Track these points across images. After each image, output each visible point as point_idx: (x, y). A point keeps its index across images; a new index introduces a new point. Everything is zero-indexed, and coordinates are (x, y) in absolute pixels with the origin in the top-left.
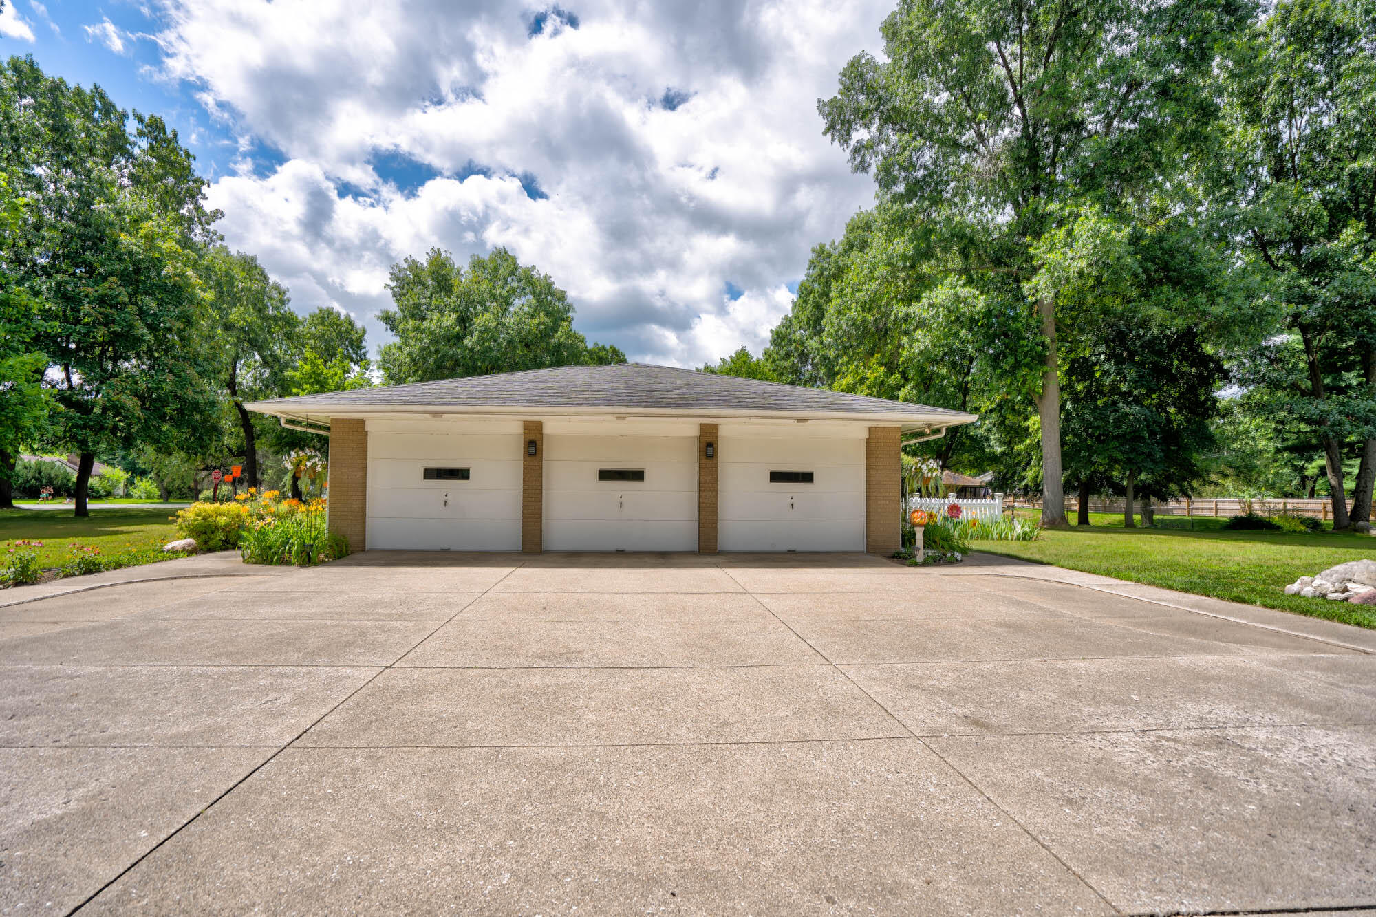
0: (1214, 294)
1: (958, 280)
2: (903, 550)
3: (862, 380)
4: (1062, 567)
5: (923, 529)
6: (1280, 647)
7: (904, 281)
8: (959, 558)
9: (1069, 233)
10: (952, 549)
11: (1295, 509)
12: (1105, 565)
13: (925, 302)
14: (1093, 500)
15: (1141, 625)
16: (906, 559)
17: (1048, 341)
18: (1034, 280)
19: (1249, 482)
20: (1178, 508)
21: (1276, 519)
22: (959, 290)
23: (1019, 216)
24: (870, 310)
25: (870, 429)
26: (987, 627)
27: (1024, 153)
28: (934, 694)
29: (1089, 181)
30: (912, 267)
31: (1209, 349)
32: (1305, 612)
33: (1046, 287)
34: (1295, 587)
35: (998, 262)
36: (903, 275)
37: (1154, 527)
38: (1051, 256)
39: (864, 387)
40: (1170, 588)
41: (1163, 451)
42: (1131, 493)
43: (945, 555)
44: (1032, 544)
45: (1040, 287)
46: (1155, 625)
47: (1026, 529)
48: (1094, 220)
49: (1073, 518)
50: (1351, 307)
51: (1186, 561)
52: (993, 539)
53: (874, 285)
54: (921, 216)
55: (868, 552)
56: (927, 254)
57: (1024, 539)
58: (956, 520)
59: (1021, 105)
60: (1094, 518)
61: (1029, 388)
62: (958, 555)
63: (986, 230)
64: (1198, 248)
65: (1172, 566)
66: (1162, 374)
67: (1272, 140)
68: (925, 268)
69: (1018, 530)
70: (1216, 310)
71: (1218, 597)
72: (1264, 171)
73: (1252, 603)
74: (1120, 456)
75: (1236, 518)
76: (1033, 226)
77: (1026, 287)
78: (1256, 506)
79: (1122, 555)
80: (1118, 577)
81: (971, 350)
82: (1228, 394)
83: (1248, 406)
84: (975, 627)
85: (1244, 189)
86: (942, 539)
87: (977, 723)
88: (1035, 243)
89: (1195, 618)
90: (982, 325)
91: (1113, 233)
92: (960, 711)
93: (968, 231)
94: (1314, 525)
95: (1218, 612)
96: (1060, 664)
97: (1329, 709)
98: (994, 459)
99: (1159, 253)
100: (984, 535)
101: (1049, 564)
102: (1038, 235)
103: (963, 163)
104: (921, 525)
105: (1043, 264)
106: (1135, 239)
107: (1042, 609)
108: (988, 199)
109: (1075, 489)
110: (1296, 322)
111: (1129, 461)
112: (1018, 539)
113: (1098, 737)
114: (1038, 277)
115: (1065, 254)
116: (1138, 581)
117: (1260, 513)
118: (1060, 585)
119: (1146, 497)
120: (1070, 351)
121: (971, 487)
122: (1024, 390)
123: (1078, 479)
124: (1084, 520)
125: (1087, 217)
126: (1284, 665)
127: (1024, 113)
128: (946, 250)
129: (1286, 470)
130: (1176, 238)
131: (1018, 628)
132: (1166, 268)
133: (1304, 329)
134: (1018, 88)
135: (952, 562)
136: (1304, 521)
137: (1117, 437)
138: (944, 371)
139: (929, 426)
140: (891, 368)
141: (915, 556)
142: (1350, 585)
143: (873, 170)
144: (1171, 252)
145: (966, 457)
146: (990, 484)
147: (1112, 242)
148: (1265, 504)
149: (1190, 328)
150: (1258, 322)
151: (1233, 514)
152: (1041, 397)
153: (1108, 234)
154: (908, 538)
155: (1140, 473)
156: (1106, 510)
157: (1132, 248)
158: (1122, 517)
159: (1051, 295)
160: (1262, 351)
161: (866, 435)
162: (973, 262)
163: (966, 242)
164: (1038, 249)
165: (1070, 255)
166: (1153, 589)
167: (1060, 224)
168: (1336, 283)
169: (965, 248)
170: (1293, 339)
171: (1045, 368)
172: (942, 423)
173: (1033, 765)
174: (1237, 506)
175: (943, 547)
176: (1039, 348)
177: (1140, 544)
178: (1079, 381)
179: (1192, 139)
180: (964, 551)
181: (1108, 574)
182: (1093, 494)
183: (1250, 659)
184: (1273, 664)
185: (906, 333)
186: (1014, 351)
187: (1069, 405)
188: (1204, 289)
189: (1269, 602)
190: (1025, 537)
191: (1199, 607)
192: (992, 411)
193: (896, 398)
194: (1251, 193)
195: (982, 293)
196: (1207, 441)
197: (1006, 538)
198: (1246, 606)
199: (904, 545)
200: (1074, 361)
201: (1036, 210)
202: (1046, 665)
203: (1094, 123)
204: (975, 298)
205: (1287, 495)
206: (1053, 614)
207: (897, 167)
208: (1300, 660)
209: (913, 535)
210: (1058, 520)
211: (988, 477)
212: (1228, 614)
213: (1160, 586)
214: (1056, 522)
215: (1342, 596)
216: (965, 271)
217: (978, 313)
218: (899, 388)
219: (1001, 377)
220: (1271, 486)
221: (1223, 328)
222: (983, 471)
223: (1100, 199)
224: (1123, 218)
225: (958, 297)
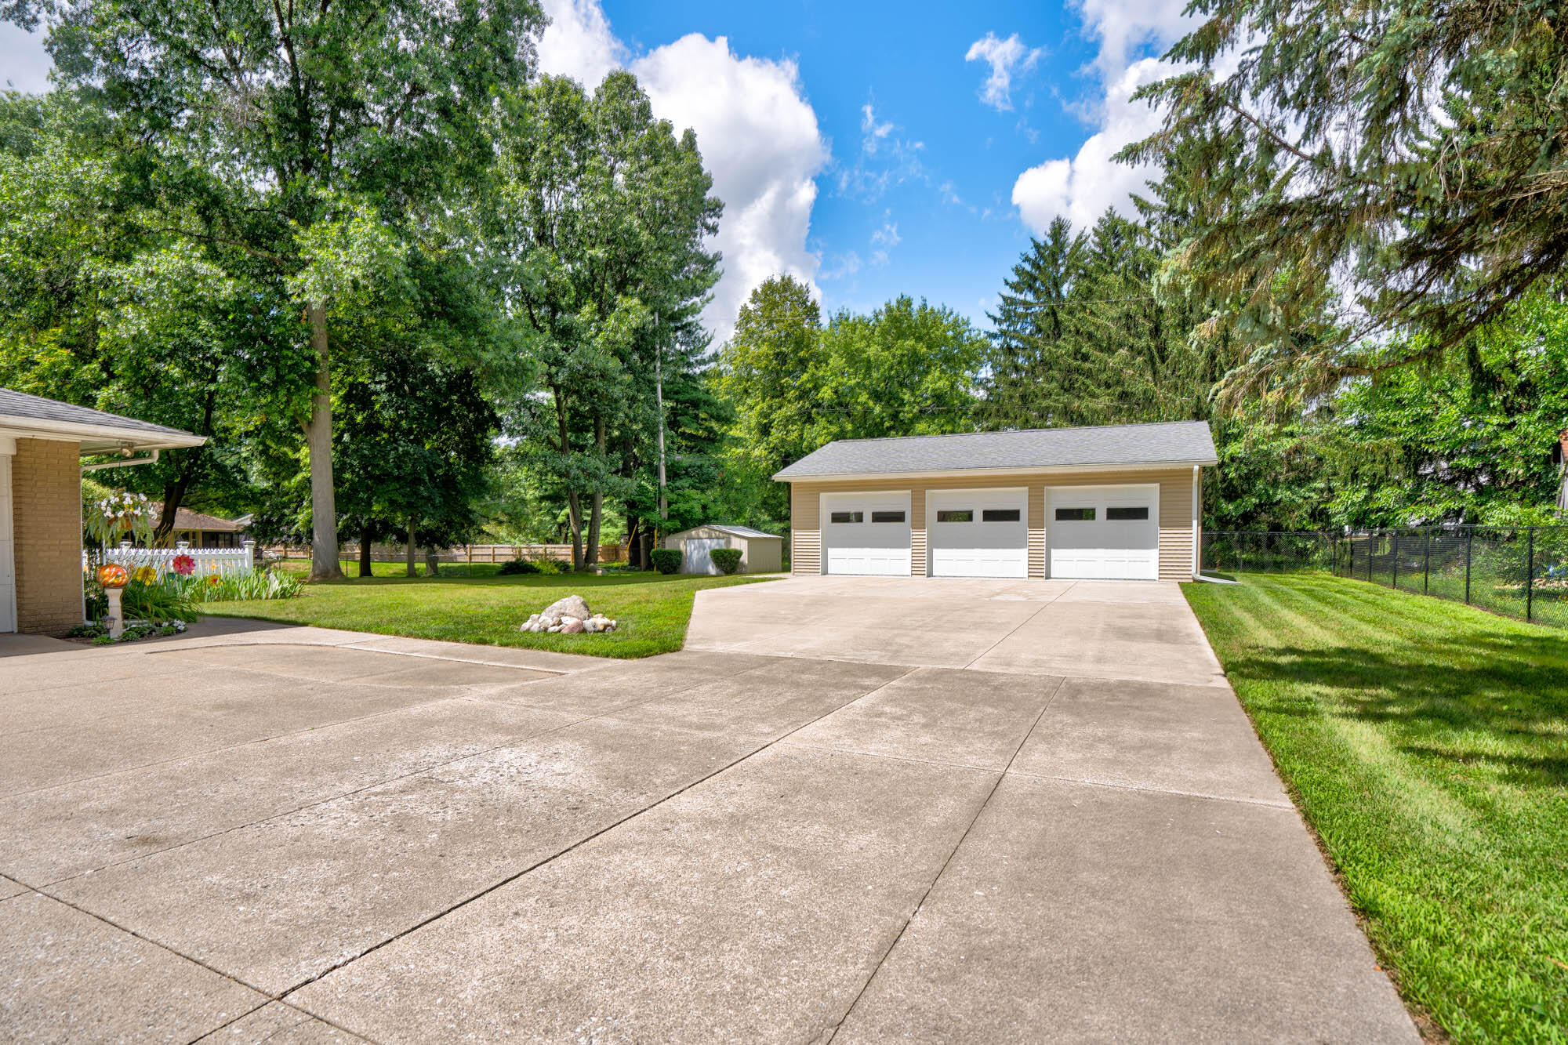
0: (485, 339)
1: (193, 249)
2: (90, 623)
3: (28, 364)
4: (319, 626)
5: (120, 591)
6: (502, 681)
7: (107, 228)
8: (182, 628)
9: (343, 231)
10: (172, 615)
11: (553, 554)
12: (368, 620)
13: (138, 266)
14: (375, 548)
15: (387, 680)
16: (94, 636)
17: (318, 355)
18: (301, 277)
19: (520, 530)
20: (460, 556)
21: (537, 563)
22: (195, 264)
23: (285, 190)
24: (38, 255)
25: (19, 443)
26: (199, 713)
27: (294, 112)
28: (85, 820)
29: (368, 178)
30: (118, 209)
31: (485, 397)
32: (529, 646)
33: (315, 290)
34: (526, 625)
35: (254, 240)
36: (102, 216)
37: (437, 575)
38: (321, 254)
39: (29, 375)
40: (426, 637)
41: (442, 495)
42: (412, 539)
43: (159, 625)
44: (292, 603)
45: (306, 287)
46: (400, 679)
47: (286, 585)
48: (370, 225)
49: (351, 568)
50: (587, 376)
51: (448, 609)
52: (241, 599)
53: (44, 218)
54: (136, 138)
55: (21, 632)
56: (147, 199)
57: (283, 596)
58: (187, 577)
59: (289, 47)
60: (378, 568)
61: (295, 411)
62: (180, 624)
63: (239, 193)
64: (472, 287)
65: (433, 615)
66: (439, 414)
67: (538, 204)
68: (142, 217)
69: (275, 586)
70: (487, 356)
71: (465, 641)
72: (531, 231)
73: (491, 643)
74: (400, 499)
75: (507, 563)
76: (304, 210)
77: (290, 284)
78: (525, 551)
79: (389, 607)
80: (377, 632)
81: (217, 348)
82: (502, 443)
83: (521, 457)
84: (181, 716)
85: (515, 244)
86: (157, 605)
87: (145, 841)
88: (302, 232)
89: (442, 666)
90: (234, 320)
91: (391, 247)
92: (122, 833)
93: (211, 185)
94: (564, 567)
95: (463, 656)
96: (283, 741)
97: (520, 728)
98: (255, 498)
99: (437, 284)
100: (228, 594)
101: (305, 624)
102: (306, 222)
103: (206, 88)
104: (116, 586)
105: (311, 260)
106: (415, 262)
107: (282, 679)
108: (243, 153)
109: (355, 535)
110: (551, 383)
111: (410, 505)
112: (275, 596)
113: (303, 812)
114: (305, 275)
115: (337, 255)
116: (397, 633)
117: (528, 559)
118: (311, 649)
119: (429, 544)
120: (348, 373)
121: (225, 533)
122: (289, 413)
123: (359, 525)
124: (366, 571)
125: (363, 220)
126: (501, 697)
127: (293, 57)
128: (175, 200)
129: (548, 518)
130: (454, 272)
131: (244, 707)
132: (442, 302)
133: (557, 389)
134: (287, 25)
135: (173, 633)
136: (557, 564)
137: (398, 479)
138: (176, 372)
139: (130, 445)
140: (83, 351)
141: (108, 631)
142: (563, 619)
143: (42, 31)
144: (448, 286)
145: (212, 493)
146: (250, 529)
147: (390, 256)
148: (531, 549)
149: (467, 371)
150: (518, 374)
151: (504, 560)
152: (310, 423)
153: (386, 247)
154: (97, 608)
155: (422, 519)
156: (392, 560)
157: (410, 270)
158: (404, 566)
159: (320, 301)
160: (526, 404)
161: (11, 451)
162: (220, 231)
163: (212, 204)
164: (306, 238)
165: (343, 258)
166: (410, 641)
167: (335, 217)
168: (577, 352)
169: (206, 208)
170: (546, 396)
171: (315, 389)
172: (151, 443)
173: (212, 871)
174: (509, 552)
175: (157, 615)
176: (308, 364)
177: (412, 595)
178: (358, 411)
179: (468, 173)
180: (191, 618)
181: (368, 629)
182: (377, 541)
183: (475, 697)
184: (491, 698)
185: (109, 306)
186: (275, 360)
187: (346, 437)
188: (477, 333)
189: (505, 641)
190: (284, 594)
191: (446, 653)
192: (248, 434)
193: (88, 401)
194: (521, 249)
195: (230, 275)
196: (481, 487)
197: (259, 597)
198: (487, 647)
199: (89, 618)
200: (352, 386)
201: (304, 189)
202: (266, 745)
203: (376, 113)
204: (219, 280)
205: (549, 541)
206: (294, 683)
207: (90, 47)
208: (513, 690)
209: (104, 599)
210: (332, 572)
211: (246, 520)
212: (471, 656)
213: (417, 637)
214: (329, 574)
215: (557, 628)
216: (208, 240)
217: (224, 301)
218: (100, 384)
219: (257, 392)
220: (536, 533)
221: (493, 374)
222: (239, 514)
223: (377, 203)
224: (401, 233)
225: (194, 273)
